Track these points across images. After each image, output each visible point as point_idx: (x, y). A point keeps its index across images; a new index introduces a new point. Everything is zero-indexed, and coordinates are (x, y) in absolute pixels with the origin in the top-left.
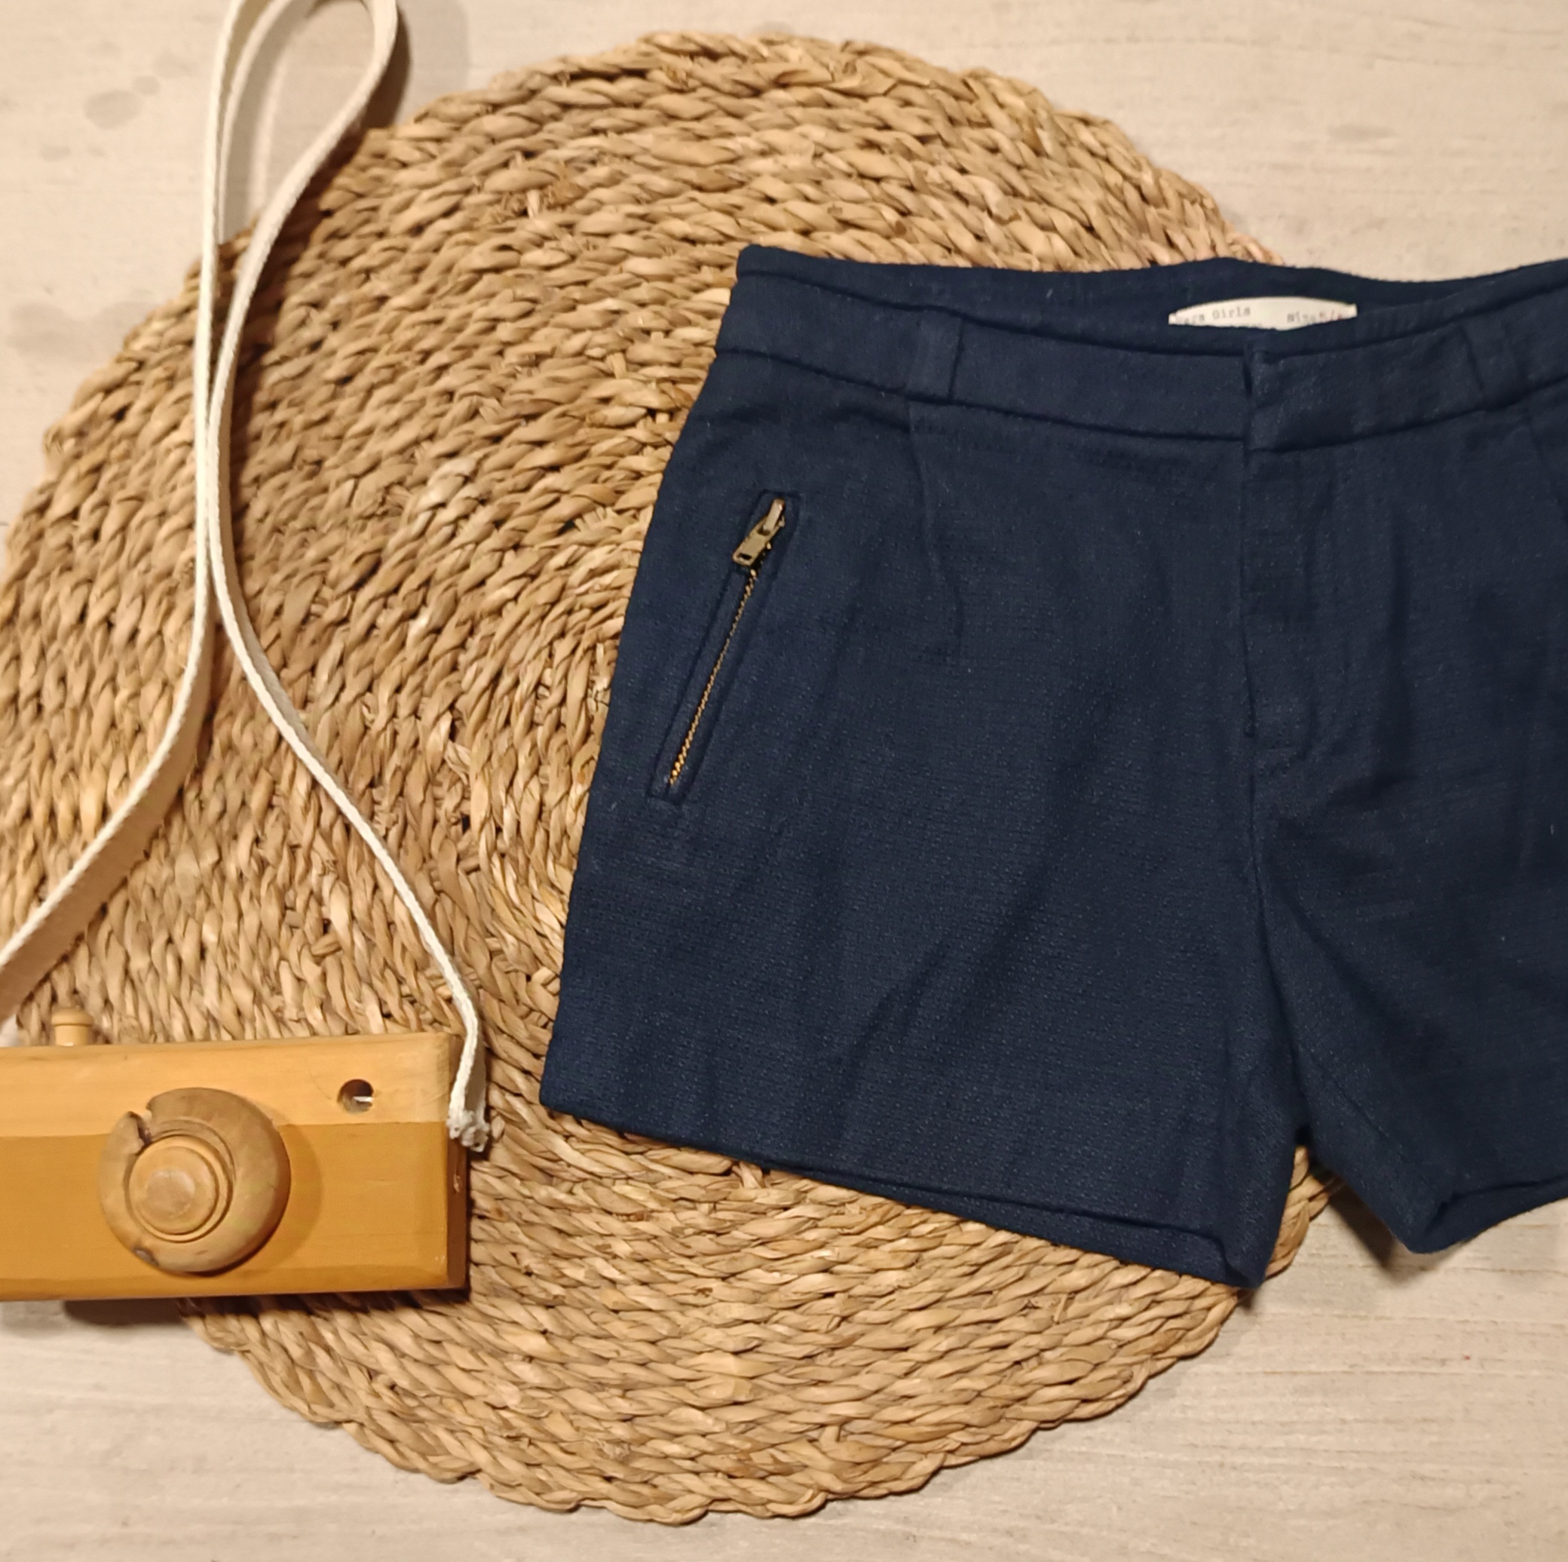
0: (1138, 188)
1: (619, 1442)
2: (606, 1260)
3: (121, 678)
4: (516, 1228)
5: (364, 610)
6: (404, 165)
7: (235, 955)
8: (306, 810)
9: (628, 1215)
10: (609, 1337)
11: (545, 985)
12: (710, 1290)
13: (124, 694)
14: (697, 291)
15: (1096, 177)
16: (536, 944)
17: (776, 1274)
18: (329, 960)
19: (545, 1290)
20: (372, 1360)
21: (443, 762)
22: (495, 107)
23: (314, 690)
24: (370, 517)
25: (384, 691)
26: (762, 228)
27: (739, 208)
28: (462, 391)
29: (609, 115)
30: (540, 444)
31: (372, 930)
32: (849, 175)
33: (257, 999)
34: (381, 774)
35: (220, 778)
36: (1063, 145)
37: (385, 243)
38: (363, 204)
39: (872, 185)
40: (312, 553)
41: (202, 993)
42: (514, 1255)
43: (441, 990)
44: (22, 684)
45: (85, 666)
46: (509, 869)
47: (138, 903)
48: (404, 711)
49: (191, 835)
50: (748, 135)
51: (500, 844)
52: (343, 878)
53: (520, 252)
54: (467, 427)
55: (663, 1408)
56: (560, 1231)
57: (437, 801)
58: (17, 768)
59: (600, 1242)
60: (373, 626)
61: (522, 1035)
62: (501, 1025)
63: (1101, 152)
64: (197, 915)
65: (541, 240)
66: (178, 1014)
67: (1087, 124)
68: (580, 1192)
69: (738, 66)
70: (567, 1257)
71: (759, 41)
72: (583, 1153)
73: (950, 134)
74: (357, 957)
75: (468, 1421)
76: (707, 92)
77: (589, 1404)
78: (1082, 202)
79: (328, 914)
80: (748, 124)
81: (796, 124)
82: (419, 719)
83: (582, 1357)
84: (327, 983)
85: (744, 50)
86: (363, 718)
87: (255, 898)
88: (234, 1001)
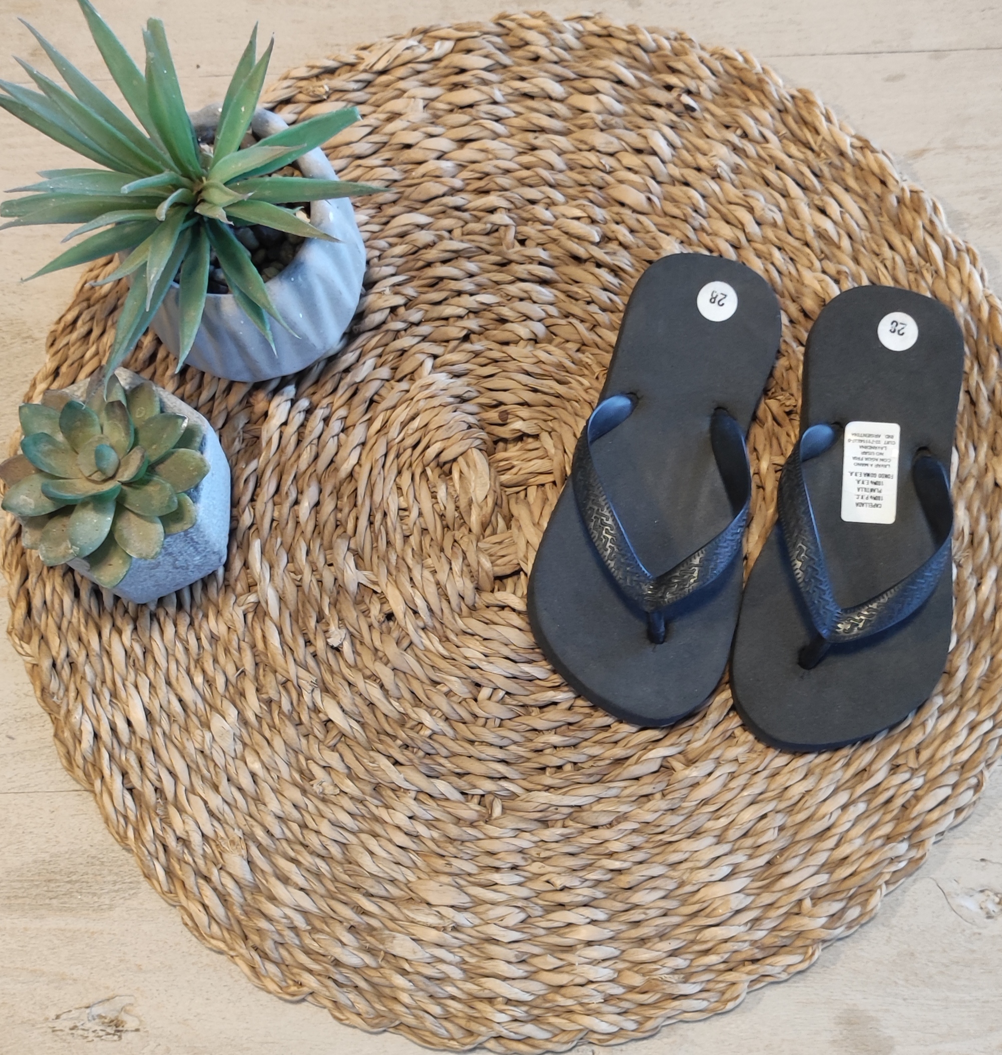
0: (638, 45)
1: (676, 971)
2: (609, 858)
3: (120, 623)
4: (540, 865)
5: (264, 513)
7: (277, 771)
8: (284, 656)
9: (610, 823)
10: (636, 906)
11: (490, 698)
13: (127, 632)
14: (386, 223)
15: (608, 49)
17: (721, 820)
18: (339, 746)
19: (579, 895)
20: (486, 991)
23: (254, 575)
25: (301, 558)
26: (410, 167)
27: (391, 160)
31: (360, 714)
32: (451, 111)
33: (304, 792)
34: (321, 612)
35: (216, 661)
39: (470, 110)
41: (265, 804)
42: (548, 882)
43: (422, 733)
44: (54, 653)
45: (92, 626)
46: (431, 635)
47: (196, 764)
48: (320, 564)
49: (210, 705)
50: (374, 112)
51: (421, 623)
52: (326, 690)
55: (691, 937)
56: (570, 854)
57: (366, 613)
58: (76, 710)
59: (599, 849)
61: (489, 737)
62: (473, 737)
63: (604, 32)
64: (239, 755)
66: (254, 823)
67: (587, 18)
68: (571, 823)
69: (350, 71)
70: (583, 868)
71: (358, 49)
72: (564, 794)
73: (505, 59)
74: (357, 735)
75: (569, 1002)
76: (337, 95)
77: (643, 954)
78: (608, 67)
79: (327, 715)
80: (372, 105)
81: (404, 92)
82: (331, 565)
83: (623, 927)
84: (346, 760)
85: (351, 59)
86: (294, 580)
87: (272, 727)
88: (290, 800)
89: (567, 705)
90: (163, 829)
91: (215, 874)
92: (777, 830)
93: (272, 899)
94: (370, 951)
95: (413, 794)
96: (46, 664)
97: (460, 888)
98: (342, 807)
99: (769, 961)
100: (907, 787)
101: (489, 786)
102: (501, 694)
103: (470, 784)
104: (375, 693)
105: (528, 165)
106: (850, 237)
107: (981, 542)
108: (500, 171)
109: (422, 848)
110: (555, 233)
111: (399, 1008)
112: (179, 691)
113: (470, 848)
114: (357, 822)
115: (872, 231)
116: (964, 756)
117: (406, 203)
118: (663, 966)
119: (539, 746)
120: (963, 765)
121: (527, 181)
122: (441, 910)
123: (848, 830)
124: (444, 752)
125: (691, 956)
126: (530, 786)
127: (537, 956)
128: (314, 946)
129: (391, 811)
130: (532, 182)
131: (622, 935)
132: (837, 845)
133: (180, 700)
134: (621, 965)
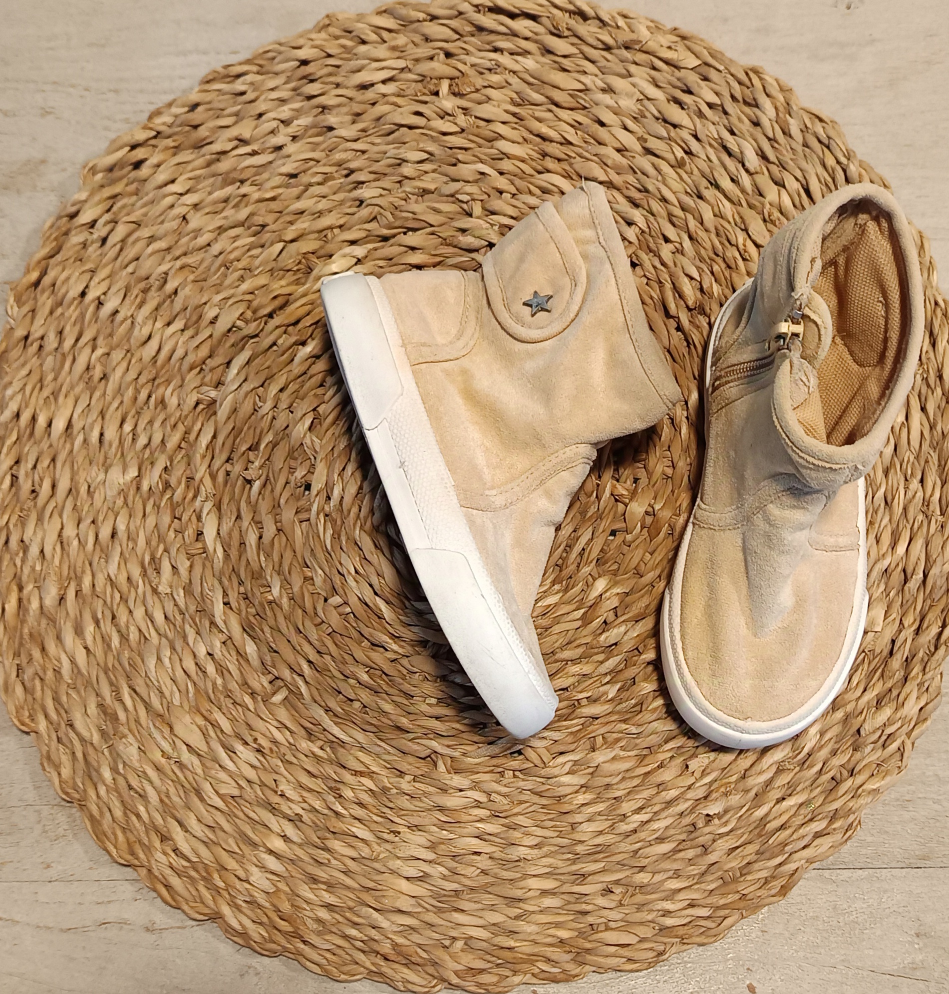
0: (845, 171)
1: (319, 921)
2: (335, 798)
3: (100, 341)
4: (280, 764)
5: (271, 333)
6: (364, 42)
7: (135, 542)
8: (204, 457)
9: (356, 771)
10: (327, 849)
11: (335, 608)
12: (399, 833)
13: (99, 352)
14: (540, 173)
15: (818, 157)
16: (337, 579)
17: (444, 832)
18: (196, 557)
19: (291, 809)
20: (165, 829)
21: (302, 444)
22: (434, 18)
23: (226, 377)
24: (288, 271)
25: (273, 389)
26: (592, 141)
27: (580, 124)
28: (369, 202)
29: (507, 40)
30: (413, 249)
31: (229, 545)
32: (657, 119)
33: (144, 573)
34: (258, 443)
35: (151, 422)
36: (802, 131)
37: (340, 91)
38: (331, 61)
39: (671, 128)
40: (245, 287)
41: (107, 562)
42: (275, 781)
43: (266, 595)
44: (32, 330)
45: (77, 328)
46: (329, 525)
47: (78, 493)
48: (283, 405)
49: (122, 454)
50: (596, 76)
51: (327, 508)
52: (218, 506)
53: (429, 120)
54: (367, 226)
55: (351, 904)
56: (309, 772)
57: (292, 470)
58: (16, 386)
59: (333, 785)
60: (274, 344)
61: (313, 635)
62: (301, 628)
63: (826, 141)
64: (115, 509)
65: (444, 115)
66: (89, 572)
67: (821, 120)
68: (328, 749)
69: (600, 28)
70: (310, 790)
71: (619, 14)
72: (336, 723)
73: (730, 106)
74: (216, 561)
75: (221, 884)
76: (576, 41)
77: (305, 891)
78: (807, 172)
79: (203, 527)
80: (599, 68)
81: (630, 75)
82: (292, 412)
83: (306, 858)
84: (192, 573)
85: (606, 18)
86: (255, 403)
87: (157, 506)
88: (128, 572)
89: (394, 656)
90: (15, 525)
91: (29, 588)
92: (479, 871)
93: (59, 638)
94: (103, 733)
95: (223, 638)
96: (20, 333)
97: (205, 735)
98: (163, 607)
99: (396, 966)
100: (605, 913)
101: (286, 674)
102: (348, 610)
103: (273, 661)
104: (252, 538)
105: (685, 207)
106: (895, 450)
107: (811, 766)
108: (659, 196)
109: (201, 684)
110: (665, 277)
111: (92, 793)
112: (105, 427)
113: (237, 712)
114: (166, 627)
115: (917, 458)
116: (669, 922)
117: (568, 168)
118: (312, 910)
119: (347, 673)
120: (663, 929)
121: (674, 219)
122: (177, 741)
123: (533, 912)
124: (272, 622)
125: (341, 919)
126: (318, 698)
127: (224, 831)
128: (64, 699)
129: (199, 638)
130: (677, 223)
131: (301, 864)
132: (517, 918)
133: (102, 434)
134: (282, 886)
